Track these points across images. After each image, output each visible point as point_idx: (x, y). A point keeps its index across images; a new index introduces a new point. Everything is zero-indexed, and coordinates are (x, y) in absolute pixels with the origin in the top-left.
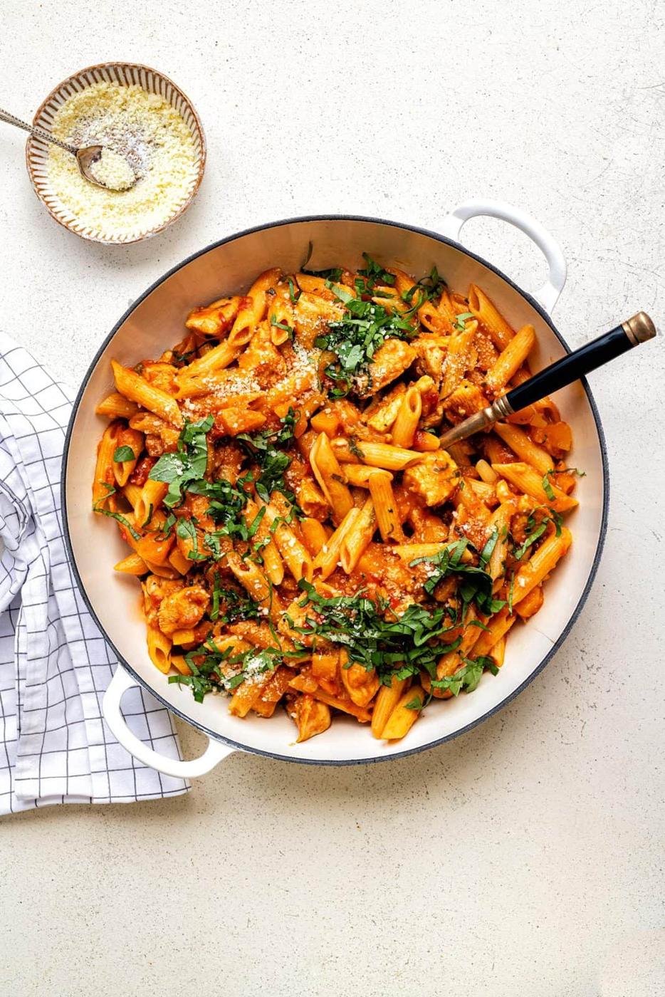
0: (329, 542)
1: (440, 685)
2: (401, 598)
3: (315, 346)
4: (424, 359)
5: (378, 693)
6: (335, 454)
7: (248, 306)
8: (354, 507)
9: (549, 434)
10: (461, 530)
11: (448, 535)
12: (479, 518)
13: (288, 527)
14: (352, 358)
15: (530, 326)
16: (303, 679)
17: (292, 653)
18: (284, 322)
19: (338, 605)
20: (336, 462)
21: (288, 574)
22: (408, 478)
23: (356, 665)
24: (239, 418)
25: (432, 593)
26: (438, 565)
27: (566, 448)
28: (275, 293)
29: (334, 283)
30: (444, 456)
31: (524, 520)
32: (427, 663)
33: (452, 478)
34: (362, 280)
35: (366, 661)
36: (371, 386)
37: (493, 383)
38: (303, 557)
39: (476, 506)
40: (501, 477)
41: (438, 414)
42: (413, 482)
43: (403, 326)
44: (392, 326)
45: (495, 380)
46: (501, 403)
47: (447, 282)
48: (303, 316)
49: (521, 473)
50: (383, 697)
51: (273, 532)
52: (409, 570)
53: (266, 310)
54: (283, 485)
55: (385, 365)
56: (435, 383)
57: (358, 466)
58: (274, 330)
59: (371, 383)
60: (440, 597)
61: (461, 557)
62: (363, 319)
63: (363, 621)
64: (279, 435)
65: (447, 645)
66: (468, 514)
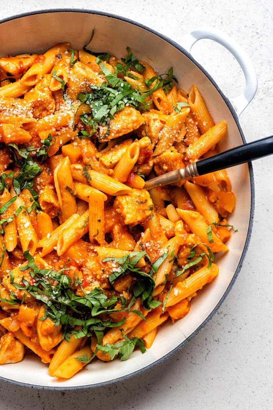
0: (53, 232)
1: (103, 349)
2: (91, 282)
3: (78, 99)
4: (149, 126)
5: (59, 345)
6: (72, 173)
7: (41, 61)
8: (76, 213)
9: (220, 198)
10: (144, 246)
11: (134, 248)
12: (159, 242)
13: (28, 214)
14: (100, 113)
15: (225, 122)
16: (10, 321)
17: (7, 301)
18: (61, 77)
19: (47, 275)
20: (71, 179)
21: (19, 247)
22: (117, 202)
23: (49, 319)
24: (13, 132)
25: (113, 283)
26: (121, 265)
27: (230, 210)
28: (61, 58)
29: (102, 61)
30: (146, 195)
31: (188, 250)
32: (97, 331)
33: (147, 210)
34: (122, 65)
35: (56, 318)
36: (108, 135)
37: (191, 153)
38: (32, 236)
39: (159, 233)
40: (181, 219)
41: (148, 165)
42: (120, 206)
43: (140, 100)
44: (132, 98)
45: (192, 152)
46: (192, 167)
47: (178, 80)
48: (75, 76)
49: (194, 219)
50: (62, 348)
51: (16, 215)
52: (102, 264)
53: (53, 67)
54: (31, 186)
55: (121, 122)
56: (152, 143)
57: (86, 186)
58: (53, 80)
59: (109, 132)
60: (118, 288)
61: (138, 262)
62: (115, 88)
63: (60, 290)
64: (38, 151)
65: (114, 322)
66: (152, 237)
